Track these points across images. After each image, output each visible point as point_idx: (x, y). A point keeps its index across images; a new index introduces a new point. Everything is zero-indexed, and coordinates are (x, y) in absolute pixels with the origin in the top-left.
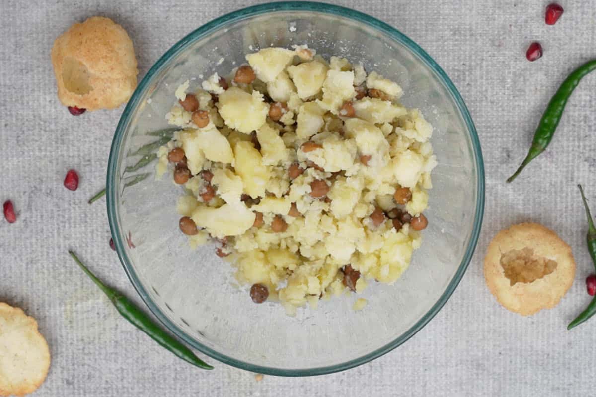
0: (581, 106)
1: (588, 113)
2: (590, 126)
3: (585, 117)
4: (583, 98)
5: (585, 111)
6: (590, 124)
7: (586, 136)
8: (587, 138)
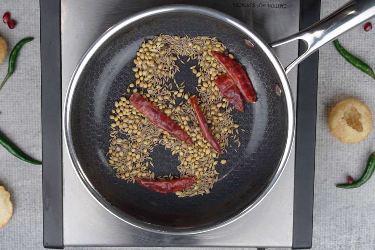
0: (321, 77)
1: (324, 80)
2: (325, 87)
3: (323, 82)
4: (322, 73)
5: (323, 79)
6: (325, 86)
7: (323, 92)
8: (324, 93)
